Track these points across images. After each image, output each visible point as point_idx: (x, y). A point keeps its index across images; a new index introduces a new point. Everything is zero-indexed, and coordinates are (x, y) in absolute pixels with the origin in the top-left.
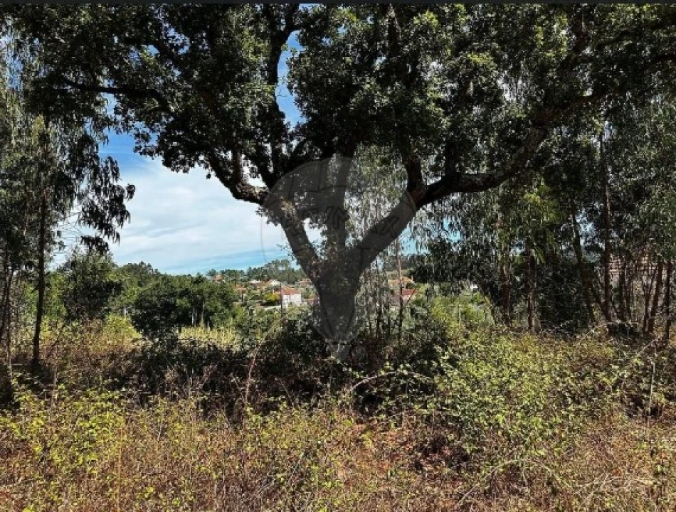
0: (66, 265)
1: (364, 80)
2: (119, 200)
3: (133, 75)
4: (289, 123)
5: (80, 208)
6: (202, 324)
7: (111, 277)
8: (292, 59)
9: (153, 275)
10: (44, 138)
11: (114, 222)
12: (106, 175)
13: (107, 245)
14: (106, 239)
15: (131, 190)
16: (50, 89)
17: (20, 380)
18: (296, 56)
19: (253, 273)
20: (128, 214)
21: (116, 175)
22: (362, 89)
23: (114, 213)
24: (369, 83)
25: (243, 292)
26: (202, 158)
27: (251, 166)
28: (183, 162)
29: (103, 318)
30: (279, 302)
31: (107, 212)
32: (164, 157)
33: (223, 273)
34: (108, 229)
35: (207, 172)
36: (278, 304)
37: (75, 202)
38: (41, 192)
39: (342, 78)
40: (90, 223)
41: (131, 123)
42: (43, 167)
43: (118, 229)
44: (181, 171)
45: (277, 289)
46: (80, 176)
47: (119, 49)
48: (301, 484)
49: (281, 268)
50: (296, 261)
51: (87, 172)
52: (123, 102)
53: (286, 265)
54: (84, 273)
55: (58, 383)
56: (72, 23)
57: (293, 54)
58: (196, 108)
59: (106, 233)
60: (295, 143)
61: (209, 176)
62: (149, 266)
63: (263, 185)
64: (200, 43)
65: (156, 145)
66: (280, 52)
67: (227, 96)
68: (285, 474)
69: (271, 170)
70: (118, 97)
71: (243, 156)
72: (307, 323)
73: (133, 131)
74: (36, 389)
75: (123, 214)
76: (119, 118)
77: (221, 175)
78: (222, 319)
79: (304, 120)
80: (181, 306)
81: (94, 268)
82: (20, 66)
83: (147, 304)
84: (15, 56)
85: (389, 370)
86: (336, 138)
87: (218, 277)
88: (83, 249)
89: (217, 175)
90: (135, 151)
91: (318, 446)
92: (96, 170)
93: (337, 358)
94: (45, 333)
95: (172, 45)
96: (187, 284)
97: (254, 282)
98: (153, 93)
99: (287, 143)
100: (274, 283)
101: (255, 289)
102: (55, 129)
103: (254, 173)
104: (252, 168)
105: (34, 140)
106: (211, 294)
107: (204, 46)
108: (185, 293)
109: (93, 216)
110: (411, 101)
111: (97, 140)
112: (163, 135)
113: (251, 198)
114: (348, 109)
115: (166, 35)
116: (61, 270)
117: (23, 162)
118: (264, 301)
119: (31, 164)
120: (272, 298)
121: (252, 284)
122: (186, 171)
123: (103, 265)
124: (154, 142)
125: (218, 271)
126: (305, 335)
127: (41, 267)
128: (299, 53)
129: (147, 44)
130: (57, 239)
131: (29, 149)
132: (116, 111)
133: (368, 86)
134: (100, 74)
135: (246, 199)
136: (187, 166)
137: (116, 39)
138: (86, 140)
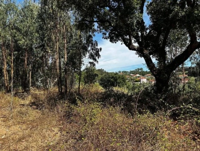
0: (85, 69)
1: (175, 7)
2: (98, 52)
3: (102, 16)
4: (146, 25)
5: (89, 54)
6: (117, 86)
7: (96, 72)
8: (148, 5)
9: (104, 72)
10: (80, 36)
11: (97, 58)
12: (95, 45)
13: (95, 64)
14: (95, 63)
15: (101, 49)
16: (82, 23)
17: (78, 98)
18: (149, 3)
19: (132, 72)
20: (100, 56)
21: (97, 45)
22: (174, 11)
23: (97, 56)
24: (177, 8)
25: (128, 78)
26: (120, 38)
27: (134, 39)
28: (115, 40)
29: (94, 83)
30: (140, 81)
31: (95, 55)
32: (110, 39)
33: (123, 72)
34: (95, 60)
35: (121, 43)
36: (139, 82)
37: (87, 53)
38: (80, 51)
39: (166, 8)
40: (91, 58)
41: (101, 30)
42: (80, 44)
43: (98, 60)
44: (114, 43)
45: (139, 77)
46: (88, 46)
47: (99, 9)
48: (154, 137)
49: (140, 71)
50: (148, 69)
51: (90, 45)
52: (99, 25)
53: (142, 70)
54: (89, 71)
55: (86, 99)
56: (87, 4)
57: (148, 3)
58: (119, 24)
59: (95, 61)
60: (148, 31)
61: (122, 44)
62: (103, 70)
63: (138, 45)
64: (121, 4)
65: (108, 36)
66: (144, 3)
67: (128, 19)
68: (149, 133)
69: (140, 40)
70: (98, 23)
71: (132, 37)
72: (152, 88)
73: (102, 32)
74: (81, 100)
75: (99, 56)
76: (99, 29)
77: (125, 43)
78: (122, 85)
79: (152, 23)
80: (112, 81)
81: (91, 70)
82: (74, 18)
83: (103, 80)
84: (73, 16)
85: (184, 106)
86: (163, 28)
87: (121, 73)
88: (89, 65)
89: (124, 43)
90: (103, 38)
91: (160, 127)
92: (92, 44)
93: (163, 100)
94: (81, 86)
95: (113, 6)
96: (113, 75)
97: (132, 75)
98: (108, 21)
99: (145, 31)
100: (138, 75)
101: (132, 77)
102: (82, 34)
103: (135, 42)
104: (135, 40)
105: (78, 37)
106: (119, 77)
107: (122, 5)
108: (113, 77)
109: (92, 56)
110: (193, 12)
111: (92, 36)
112: (110, 33)
113: (134, 49)
114: (169, 18)
115: (111, 3)
116: (84, 70)
117: (76, 43)
118: (135, 81)
119: (78, 43)
120: (137, 80)
121: (131, 75)
122: (116, 43)
123: (94, 69)
124: (107, 35)
125: (121, 71)
126: (151, 92)
127: (80, 70)
128: (150, 2)
129: (106, 7)
130: (83, 63)
131: (77, 39)
132: (98, 27)
133: (177, 9)
134: (94, 17)
135: (133, 50)
136: (116, 41)
137: (98, 7)
138: (90, 36)
